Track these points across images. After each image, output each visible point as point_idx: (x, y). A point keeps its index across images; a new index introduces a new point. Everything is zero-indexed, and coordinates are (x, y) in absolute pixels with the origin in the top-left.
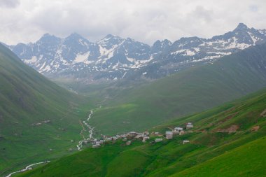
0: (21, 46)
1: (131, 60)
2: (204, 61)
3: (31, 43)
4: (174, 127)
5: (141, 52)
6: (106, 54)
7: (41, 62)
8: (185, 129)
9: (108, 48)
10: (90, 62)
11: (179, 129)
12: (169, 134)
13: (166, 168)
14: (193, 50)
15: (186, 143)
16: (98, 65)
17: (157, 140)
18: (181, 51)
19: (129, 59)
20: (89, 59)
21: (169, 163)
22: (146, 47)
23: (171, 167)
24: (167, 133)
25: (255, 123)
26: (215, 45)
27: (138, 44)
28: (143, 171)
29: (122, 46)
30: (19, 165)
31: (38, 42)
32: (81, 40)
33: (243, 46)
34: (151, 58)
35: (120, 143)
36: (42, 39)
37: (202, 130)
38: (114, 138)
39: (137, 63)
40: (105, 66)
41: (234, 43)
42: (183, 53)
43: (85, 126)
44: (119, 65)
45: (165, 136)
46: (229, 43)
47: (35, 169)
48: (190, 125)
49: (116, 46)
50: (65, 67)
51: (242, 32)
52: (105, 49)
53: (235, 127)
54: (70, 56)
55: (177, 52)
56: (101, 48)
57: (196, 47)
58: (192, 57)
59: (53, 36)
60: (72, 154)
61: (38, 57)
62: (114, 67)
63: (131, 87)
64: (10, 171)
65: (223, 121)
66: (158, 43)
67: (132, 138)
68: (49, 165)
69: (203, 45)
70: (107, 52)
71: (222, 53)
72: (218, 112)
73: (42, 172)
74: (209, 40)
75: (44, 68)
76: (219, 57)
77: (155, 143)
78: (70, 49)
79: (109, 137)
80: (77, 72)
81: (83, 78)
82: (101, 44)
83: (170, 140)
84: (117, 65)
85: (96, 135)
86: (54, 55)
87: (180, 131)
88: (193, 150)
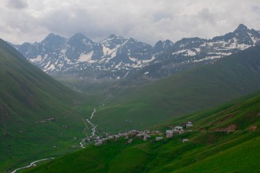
0: (26, 45)
1: (134, 60)
2: (205, 61)
3: (36, 43)
4: (174, 125)
5: (143, 52)
6: (109, 53)
7: (46, 62)
8: (185, 128)
9: (111, 48)
10: (93, 61)
11: (179, 127)
12: (170, 132)
13: (165, 166)
14: (194, 50)
15: (185, 142)
16: (101, 65)
17: (158, 138)
18: (182, 52)
19: (131, 59)
20: (93, 58)
21: (168, 161)
22: (148, 47)
23: (170, 165)
24: (168, 131)
25: (252, 123)
26: (215, 45)
27: (140, 44)
28: (144, 169)
29: (124, 46)
30: (24, 161)
31: (43, 42)
32: (84, 40)
33: (243, 47)
34: (153, 58)
35: (122, 141)
36: (47, 39)
37: (202, 129)
38: (116, 136)
39: (139, 63)
40: (107, 66)
41: (234, 44)
42: (185, 53)
43: (88, 124)
44: (122, 64)
45: (165, 135)
46: (230, 43)
47: (39, 165)
48: (189, 124)
49: (118, 46)
50: (69, 66)
51: (242, 33)
52: (108, 49)
53: (233, 126)
54: (74, 55)
55: (179, 52)
56: (104, 47)
57: (197, 47)
58: (193, 57)
59: (58, 36)
60: (75, 151)
61: (43, 56)
62: (117, 67)
63: (134, 86)
64: (15, 167)
65: (222, 120)
66: (160, 43)
67: (133, 136)
68: (53, 161)
69: (204, 45)
71: (223, 54)
72: (217, 111)
73: (46, 168)
74: (210, 41)
75: (49, 66)
76: (220, 57)
77: (156, 142)
78: (74, 49)
79: (111, 135)
80: (81, 72)
81: (86, 78)
82: (105, 44)
83: (170, 139)
84: (120, 64)
85: (98, 132)
86: (58, 54)
87: (180, 130)
88: (192, 149)
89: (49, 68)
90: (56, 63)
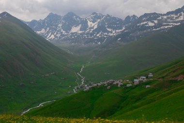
0: (34, 22)
1: (110, 30)
2: (161, 30)
3: (40, 20)
4: (140, 76)
5: (117, 24)
6: (92, 26)
7: (48, 33)
8: (147, 78)
9: (93, 22)
10: (80, 32)
11: (143, 77)
12: (136, 81)
13: (134, 105)
14: (153, 22)
15: (148, 88)
16: (87, 34)
17: (128, 85)
18: (144, 23)
19: (108, 29)
20: (81, 30)
21: (136, 101)
22: (120, 20)
23: (137, 104)
24: (135, 80)
26: (168, 18)
27: (114, 18)
28: (118, 107)
29: (103, 20)
30: (35, 103)
31: (45, 19)
32: (75, 17)
34: (124, 28)
35: (103, 88)
36: (48, 17)
37: (159, 78)
38: (99, 84)
39: (114, 32)
40: (91, 34)
41: (182, 17)
42: (146, 24)
43: (79, 76)
44: (102, 34)
45: (133, 82)
46: (179, 16)
47: (45, 105)
48: (151, 75)
49: (99, 20)
50: (64, 35)
52: (91, 22)
53: (182, 75)
54: (68, 28)
55: (142, 23)
56: (89, 22)
57: (155, 20)
58: (152, 27)
59: (56, 14)
60: (70, 95)
61: (46, 29)
62: (98, 35)
63: (110, 49)
64: (29, 107)
65: (174, 72)
66: (128, 17)
67: (111, 84)
68: (55, 103)
69: (160, 18)
70: (93, 25)
71: (174, 24)
72: (170, 65)
73: (51, 108)
74: (164, 15)
75: (50, 36)
76: (172, 26)
77: (127, 88)
78: (67, 23)
79: (95, 83)
80: (72, 39)
81: (77, 43)
82: (89, 19)
83: (137, 86)
84: (100, 33)
85: (86, 82)
86: (56, 27)
87: (144, 79)
88: (153, 92)
89: (50, 37)
90: (55, 34)
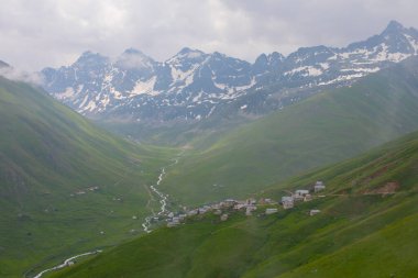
0: (48, 72)
1: (222, 87)
3: (63, 67)
4: (294, 189)
5: (237, 73)
6: (182, 78)
7: (81, 97)
8: (312, 192)
9: (184, 69)
10: (157, 93)
11: (303, 192)
12: (288, 201)
13: (285, 255)
14: (318, 67)
15: (315, 215)
16: (170, 97)
17: (269, 211)
18: (299, 69)
19: (218, 85)
20: (155, 89)
21: (289, 247)
22: (244, 64)
24: (284, 198)
27: (232, 60)
28: (249, 262)
29: (206, 65)
30: (53, 258)
31: (74, 65)
33: (397, 57)
34: (253, 83)
35: (213, 219)
36: (81, 60)
37: (340, 192)
38: (201, 210)
39: (231, 91)
40: (180, 98)
41: (383, 54)
42: (304, 72)
43: (154, 194)
44: (203, 96)
45: (281, 204)
46: (377, 53)
47: (78, 263)
48: (319, 186)
49: (196, 66)
51: (394, 35)
52: (179, 72)
53: (392, 184)
54: (126, 82)
55: (294, 71)
57: (323, 62)
58: (317, 78)
59: (98, 55)
60: (135, 238)
61: (76, 88)
62: (195, 99)
64: (39, 269)
65: (373, 177)
66: (263, 57)
67: (230, 209)
68: (100, 257)
69: (335, 57)
70: (183, 75)
71: (365, 70)
72: (364, 162)
74: (344, 50)
75: (86, 104)
76: (360, 75)
77: (266, 216)
78: (124, 74)
79: (191, 209)
80: (137, 110)
81: (147, 119)
82: (174, 63)
83: (289, 211)
85: (171, 206)
86: (100, 84)
87: (304, 195)
88: (326, 225)
90: (97, 98)
